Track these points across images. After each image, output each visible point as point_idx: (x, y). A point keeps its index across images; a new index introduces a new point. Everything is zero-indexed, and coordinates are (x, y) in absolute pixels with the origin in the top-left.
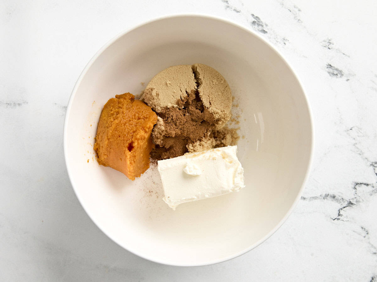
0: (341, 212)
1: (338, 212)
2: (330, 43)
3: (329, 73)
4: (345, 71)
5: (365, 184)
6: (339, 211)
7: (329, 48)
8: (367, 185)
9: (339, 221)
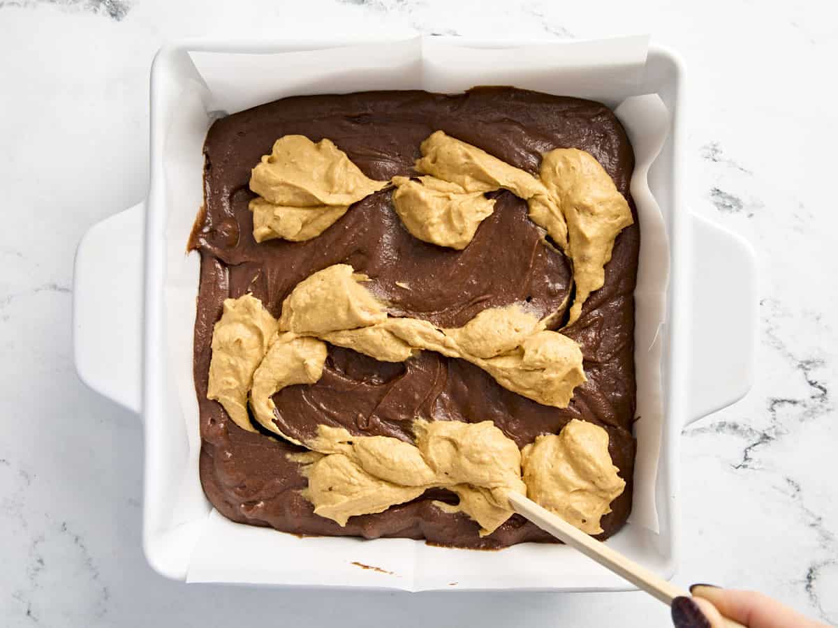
0: (750, 454)
1: (744, 454)
2: (716, 151)
3: (717, 204)
4: (745, 200)
5: (790, 402)
6: (746, 452)
7: (714, 160)
8: (795, 402)
9: (746, 469)
